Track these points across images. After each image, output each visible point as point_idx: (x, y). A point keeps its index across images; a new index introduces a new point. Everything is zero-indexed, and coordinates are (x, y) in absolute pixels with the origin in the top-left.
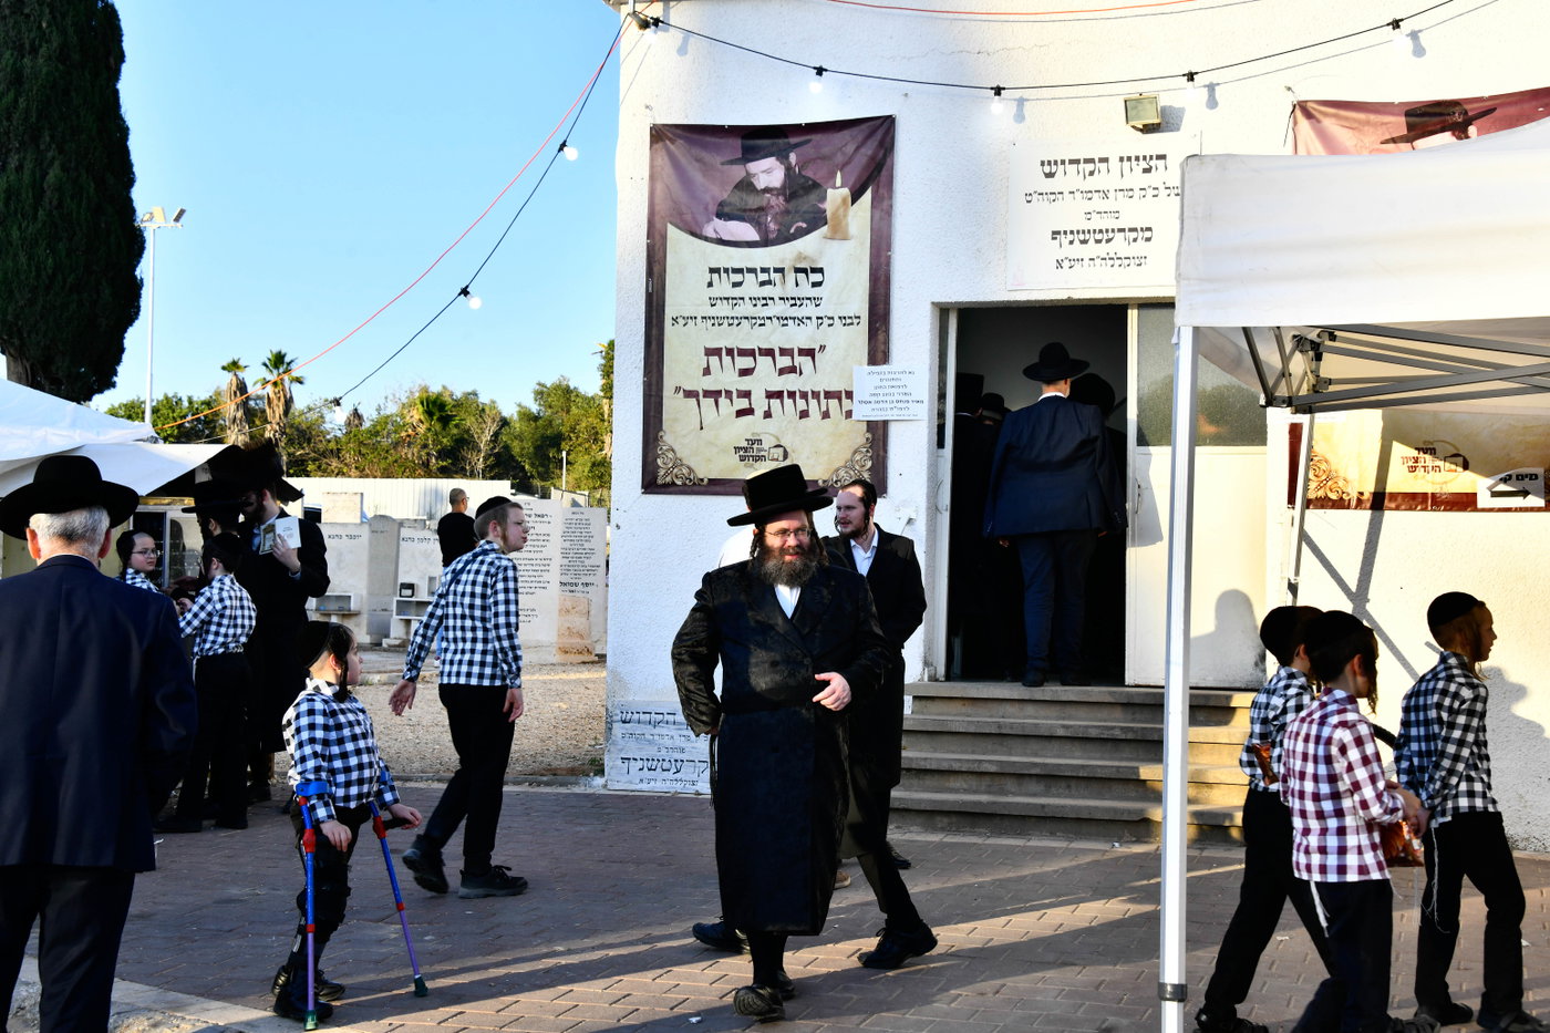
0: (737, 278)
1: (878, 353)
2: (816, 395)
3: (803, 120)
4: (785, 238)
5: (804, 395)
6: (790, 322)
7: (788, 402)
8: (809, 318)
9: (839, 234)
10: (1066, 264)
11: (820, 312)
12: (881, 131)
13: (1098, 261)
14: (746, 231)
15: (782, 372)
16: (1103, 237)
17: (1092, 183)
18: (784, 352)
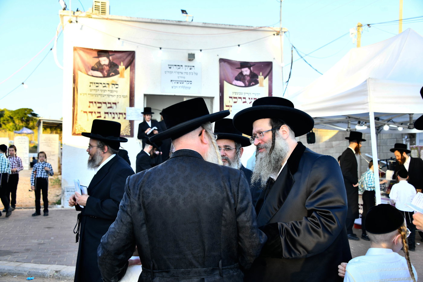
0: (97, 85)
1: (132, 104)
2: (117, 113)
3: (113, 50)
4: (108, 76)
5: (114, 113)
6: (110, 96)
7: (110, 115)
8: (115, 96)
9: (122, 76)
10: (174, 87)
11: (118, 94)
12: (132, 54)
13: (181, 88)
14: (99, 74)
15: (108, 108)
16: (182, 82)
17: (179, 70)
18: (109, 103)
